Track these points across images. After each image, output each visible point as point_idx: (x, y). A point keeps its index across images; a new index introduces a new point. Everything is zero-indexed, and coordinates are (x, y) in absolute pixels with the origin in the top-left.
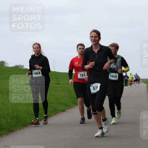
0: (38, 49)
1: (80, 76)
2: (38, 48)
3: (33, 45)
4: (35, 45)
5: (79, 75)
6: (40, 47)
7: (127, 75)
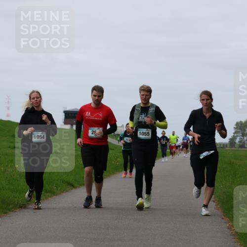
0: (38, 100)
1: (92, 134)
2: (37, 98)
3: (29, 94)
4: (33, 94)
5: (90, 132)
6: (41, 97)
7: (165, 135)
